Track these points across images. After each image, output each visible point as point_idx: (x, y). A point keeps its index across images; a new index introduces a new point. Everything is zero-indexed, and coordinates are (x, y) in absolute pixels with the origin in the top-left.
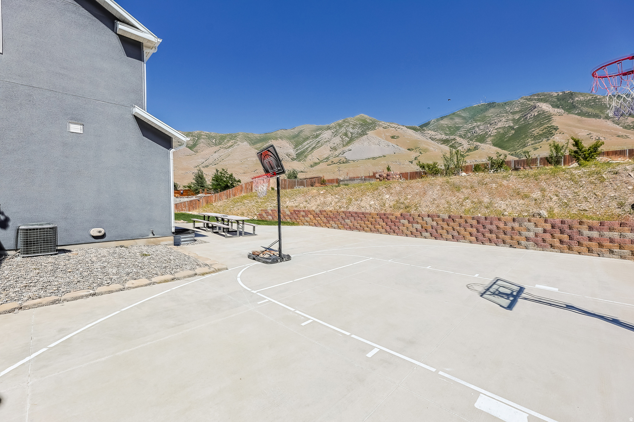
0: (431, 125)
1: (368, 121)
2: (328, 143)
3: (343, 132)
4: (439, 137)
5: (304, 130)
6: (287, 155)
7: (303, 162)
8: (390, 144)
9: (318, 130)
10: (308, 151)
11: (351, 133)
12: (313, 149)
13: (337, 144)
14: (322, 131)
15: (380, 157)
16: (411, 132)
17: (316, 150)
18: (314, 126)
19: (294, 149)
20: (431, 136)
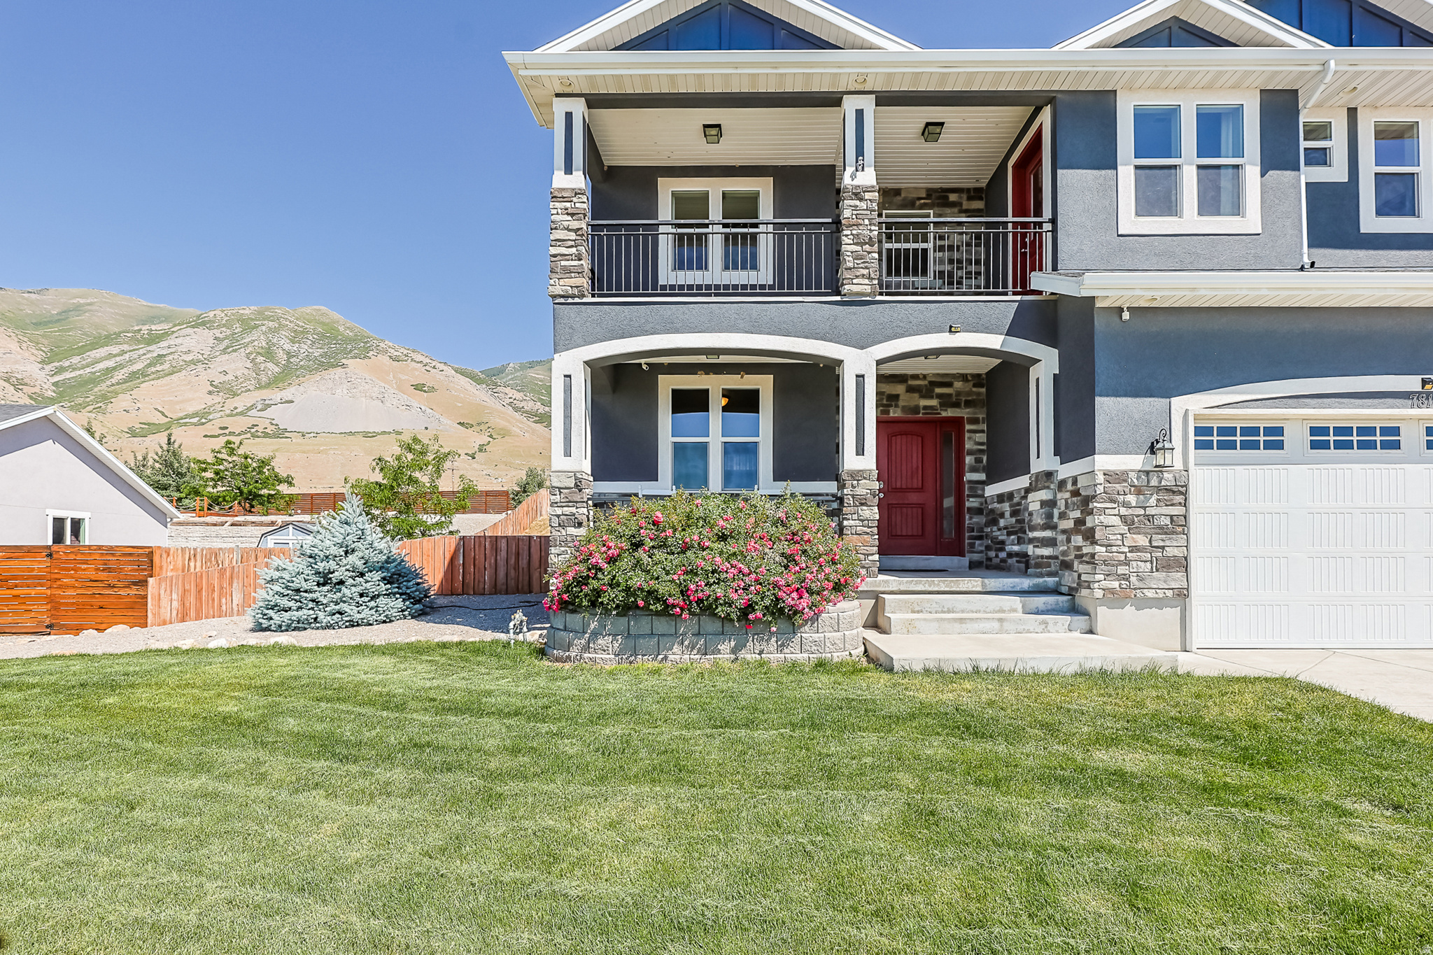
0: (508, 375)
1: (341, 329)
2: (200, 367)
3: (256, 343)
4: (529, 406)
5: (89, 307)
6: (7, 380)
7: (94, 415)
8: (415, 404)
9: (151, 320)
10: (114, 381)
11: (289, 354)
12: (133, 376)
13: (236, 377)
14: (175, 326)
15: (384, 433)
16: (464, 381)
17: (152, 382)
18: (141, 304)
19: (43, 362)
20: (512, 400)
